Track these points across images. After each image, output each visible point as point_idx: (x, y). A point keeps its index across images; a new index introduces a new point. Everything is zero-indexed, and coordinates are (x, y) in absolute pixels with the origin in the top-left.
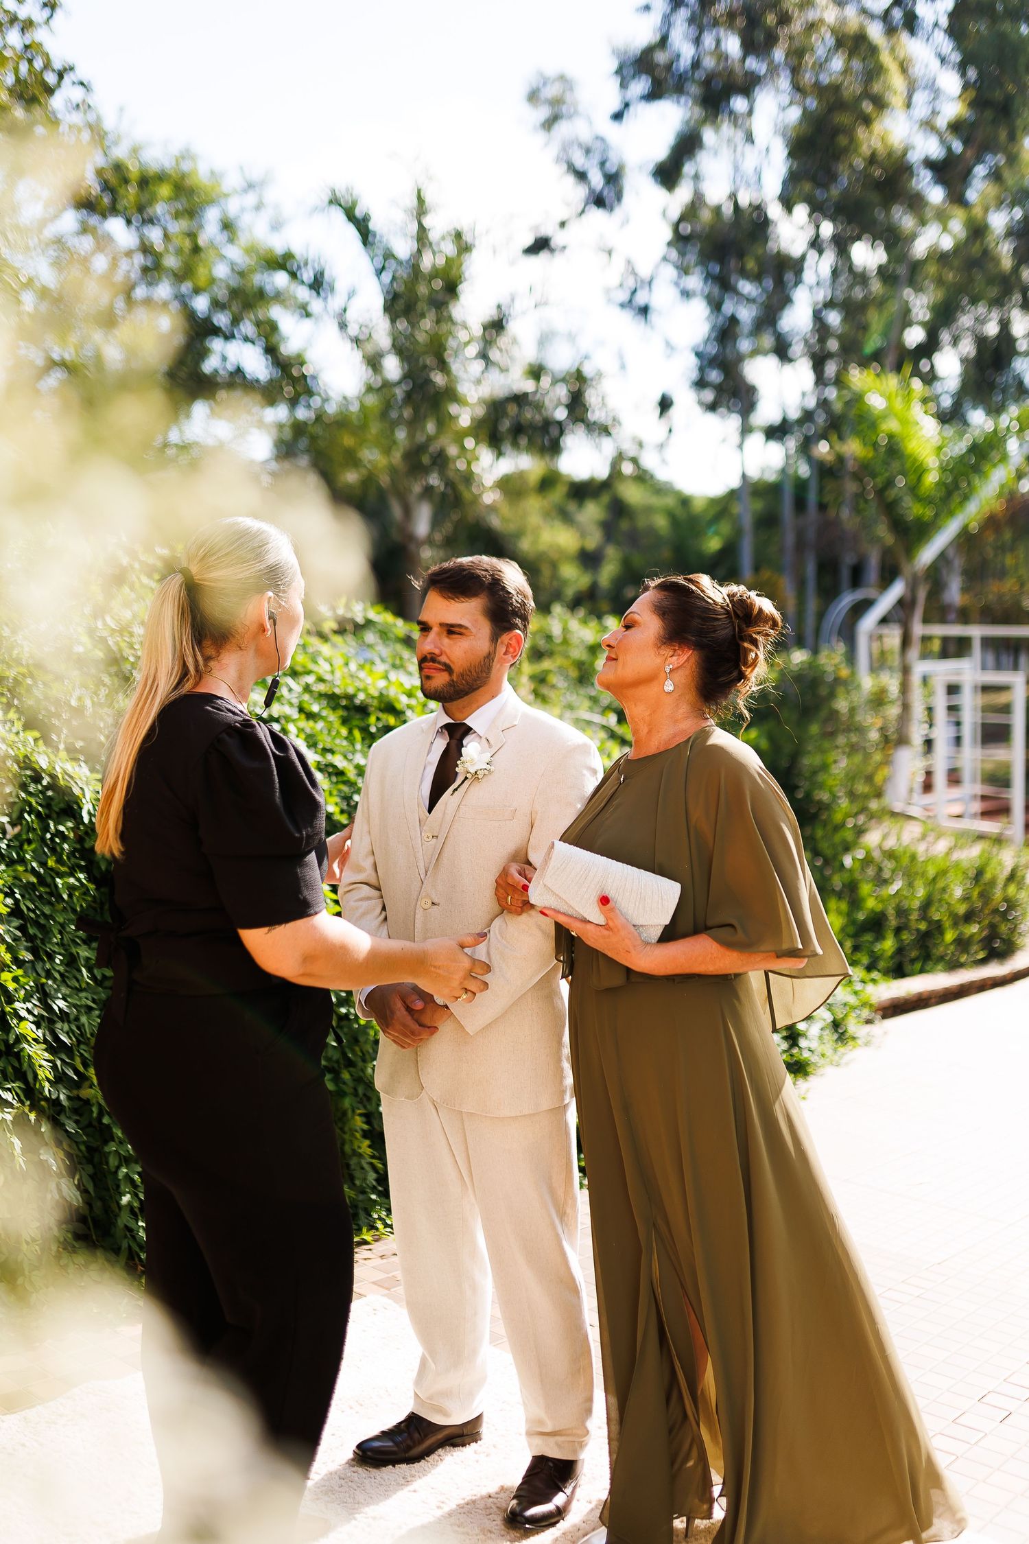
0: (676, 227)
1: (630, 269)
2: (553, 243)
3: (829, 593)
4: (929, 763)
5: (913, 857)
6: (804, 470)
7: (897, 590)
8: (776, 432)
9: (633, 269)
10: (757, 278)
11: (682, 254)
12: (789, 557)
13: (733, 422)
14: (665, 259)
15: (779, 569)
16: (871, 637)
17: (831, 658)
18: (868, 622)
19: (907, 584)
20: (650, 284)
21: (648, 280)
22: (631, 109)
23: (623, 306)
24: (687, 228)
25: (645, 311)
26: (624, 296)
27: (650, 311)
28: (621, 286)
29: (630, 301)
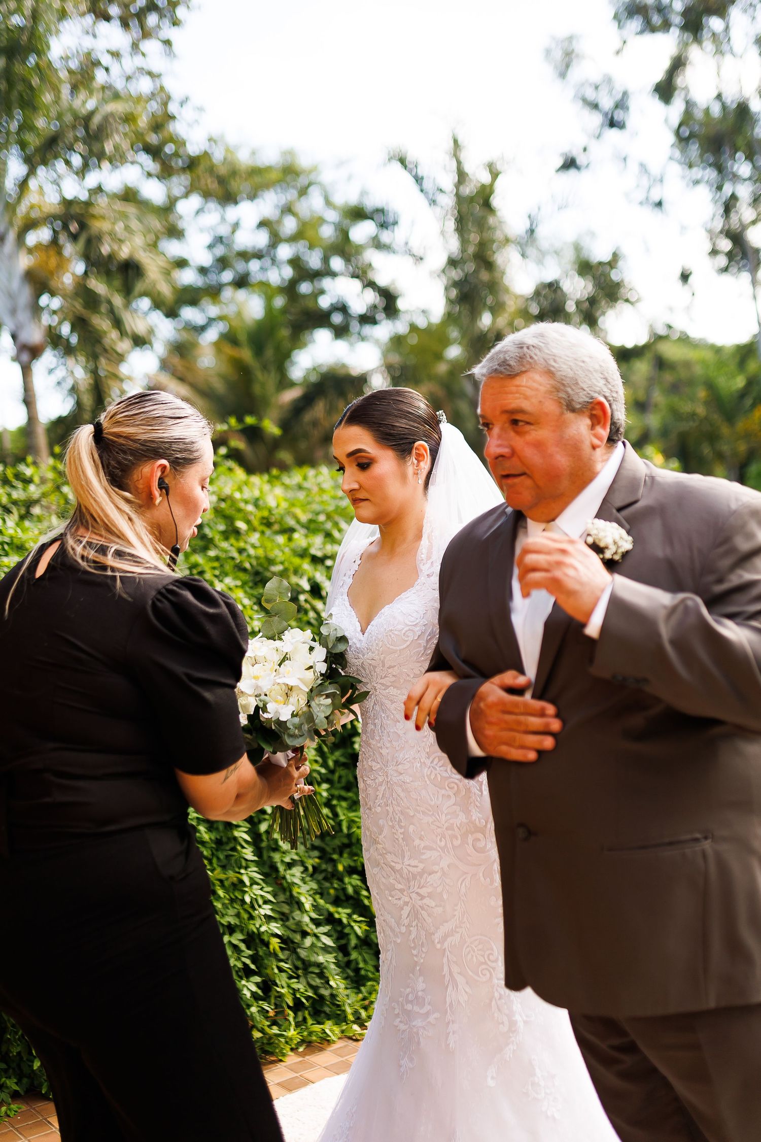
0: (677, 133)
1: (644, 170)
2: (579, 162)
9: (646, 169)
11: (685, 152)
13: (744, 278)
14: (671, 158)
20: (661, 181)
21: (659, 177)
22: (628, 43)
23: (641, 203)
24: (686, 132)
25: (659, 204)
26: (641, 196)
27: (664, 204)
28: (638, 186)
29: (647, 198)
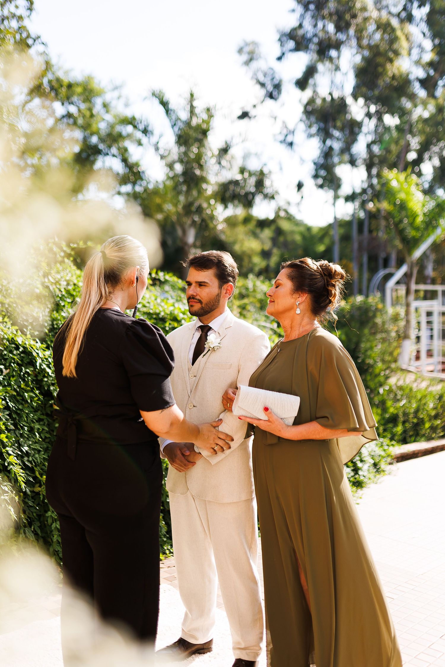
0: (305, 107)
1: (285, 125)
2: (250, 115)
3: (373, 270)
4: (418, 347)
5: (411, 389)
6: (362, 215)
7: (404, 269)
8: (350, 198)
9: (286, 125)
10: (342, 130)
11: (308, 118)
12: (355, 254)
13: (331, 193)
14: (301, 120)
15: (351, 260)
16: (392, 290)
17: (374, 299)
18: (391, 283)
19: (408, 267)
20: (293, 132)
21: (293, 130)
22: (285, 55)
23: (281, 142)
24: (310, 108)
25: (291, 144)
26: (282, 138)
27: (293, 144)
28: (280, 133)
29: (284, 140)
